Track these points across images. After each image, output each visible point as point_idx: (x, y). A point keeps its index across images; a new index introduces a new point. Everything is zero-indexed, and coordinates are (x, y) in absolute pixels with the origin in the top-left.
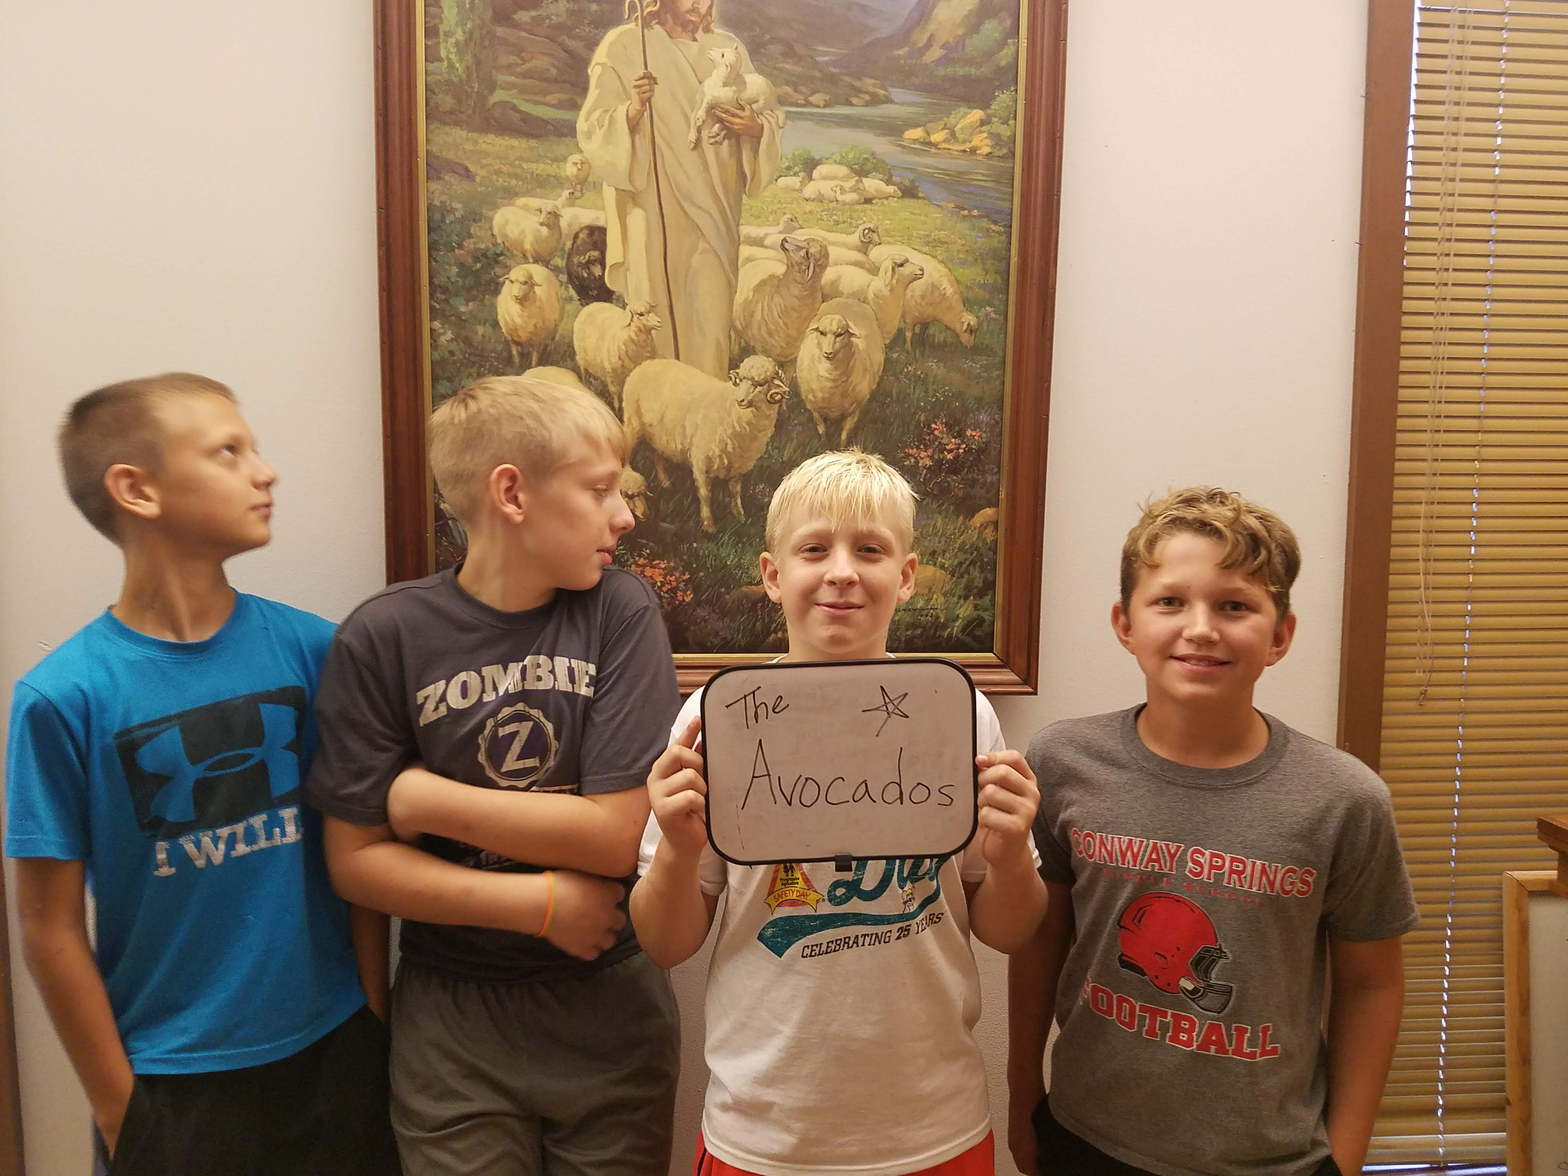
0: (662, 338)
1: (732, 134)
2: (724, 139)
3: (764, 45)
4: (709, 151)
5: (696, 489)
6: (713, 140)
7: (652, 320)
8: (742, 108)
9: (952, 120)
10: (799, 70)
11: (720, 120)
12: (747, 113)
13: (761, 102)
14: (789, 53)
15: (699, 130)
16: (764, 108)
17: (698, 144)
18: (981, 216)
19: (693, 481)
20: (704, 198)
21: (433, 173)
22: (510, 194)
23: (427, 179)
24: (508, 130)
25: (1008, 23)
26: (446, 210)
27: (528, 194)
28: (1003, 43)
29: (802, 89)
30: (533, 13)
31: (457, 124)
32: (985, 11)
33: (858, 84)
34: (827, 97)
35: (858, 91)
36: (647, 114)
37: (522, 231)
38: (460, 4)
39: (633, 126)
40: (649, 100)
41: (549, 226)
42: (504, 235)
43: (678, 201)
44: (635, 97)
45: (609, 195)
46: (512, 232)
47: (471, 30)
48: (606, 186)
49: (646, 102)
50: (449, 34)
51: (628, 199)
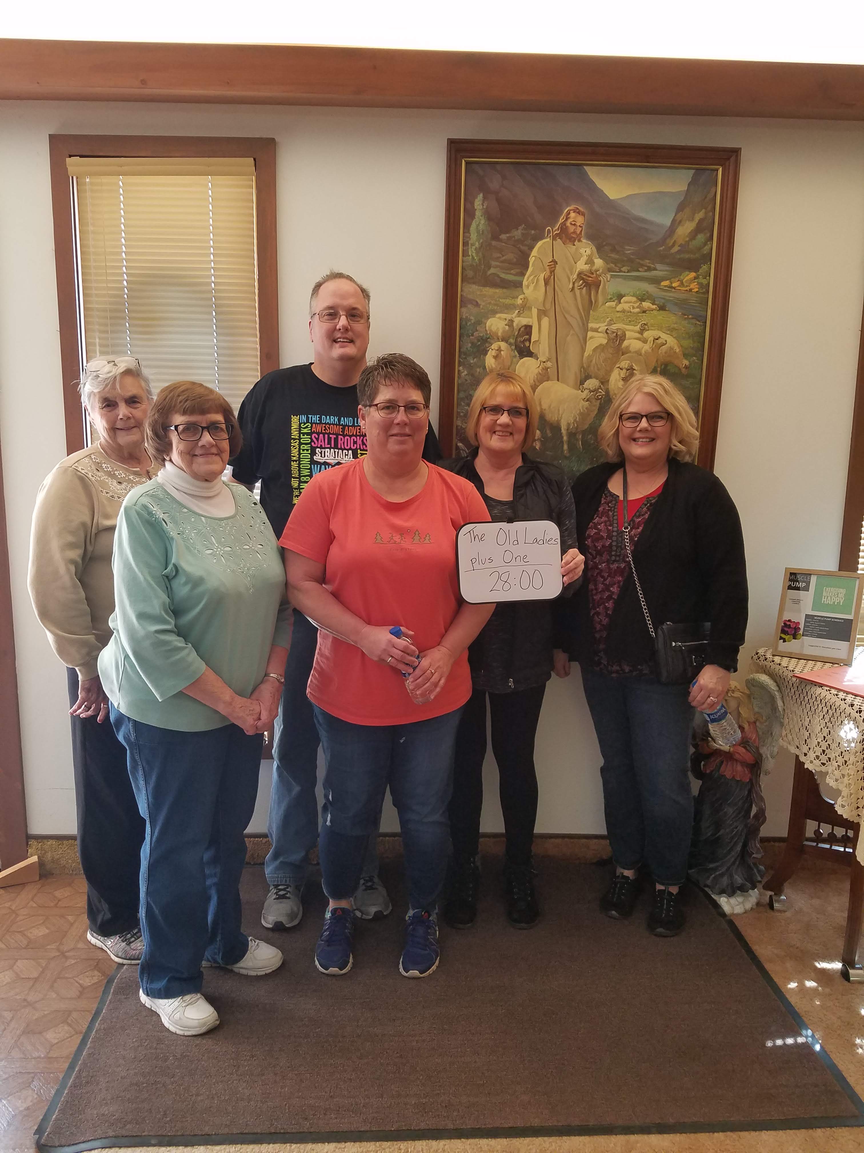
0: (552, 372)
1: (588, 285)
2: (584, 287)
3: (603, 246)
4: (578, 292)
5: (562, 437)
6: (579, 288)
7: (549, 364)
8: (593, 274)
9: (682, 277)
10: (617, 257)
11: (583, 279)
12: (595, 275)
13: (601, 271)
14: (614, 250)
15: (574, 283)
16: (602, 273)
17: (573, 288)
18: (692, 318)
19: (561, 434)
20: (574, 311)
21: (463, 304)
22: (494, 313)
23: (461, 307)
24: (495, 285)
25: (708, 235)
26: (468, 320)
27: (501, 312)
28: (705, 244)
29: (619, 265)
30: (508, 235)
31: (474, 283)
32: (698, 229)
33: (641, 262)
34: (629, 268)
35: (642, 266)
36: (552, 277)
37: (498, 328)
38: (478, 232)
39: (546, 282)
40: (554, 271)
41: (508, 326)
42: (491, 330)
43: (563, 314)
44: (548, 271)
45: (535, 311)
46: (494, 328)
47: (482, 243)
48: (533, 307)
49: (552, 272)
50: (472, 245)
51: (542, 313)
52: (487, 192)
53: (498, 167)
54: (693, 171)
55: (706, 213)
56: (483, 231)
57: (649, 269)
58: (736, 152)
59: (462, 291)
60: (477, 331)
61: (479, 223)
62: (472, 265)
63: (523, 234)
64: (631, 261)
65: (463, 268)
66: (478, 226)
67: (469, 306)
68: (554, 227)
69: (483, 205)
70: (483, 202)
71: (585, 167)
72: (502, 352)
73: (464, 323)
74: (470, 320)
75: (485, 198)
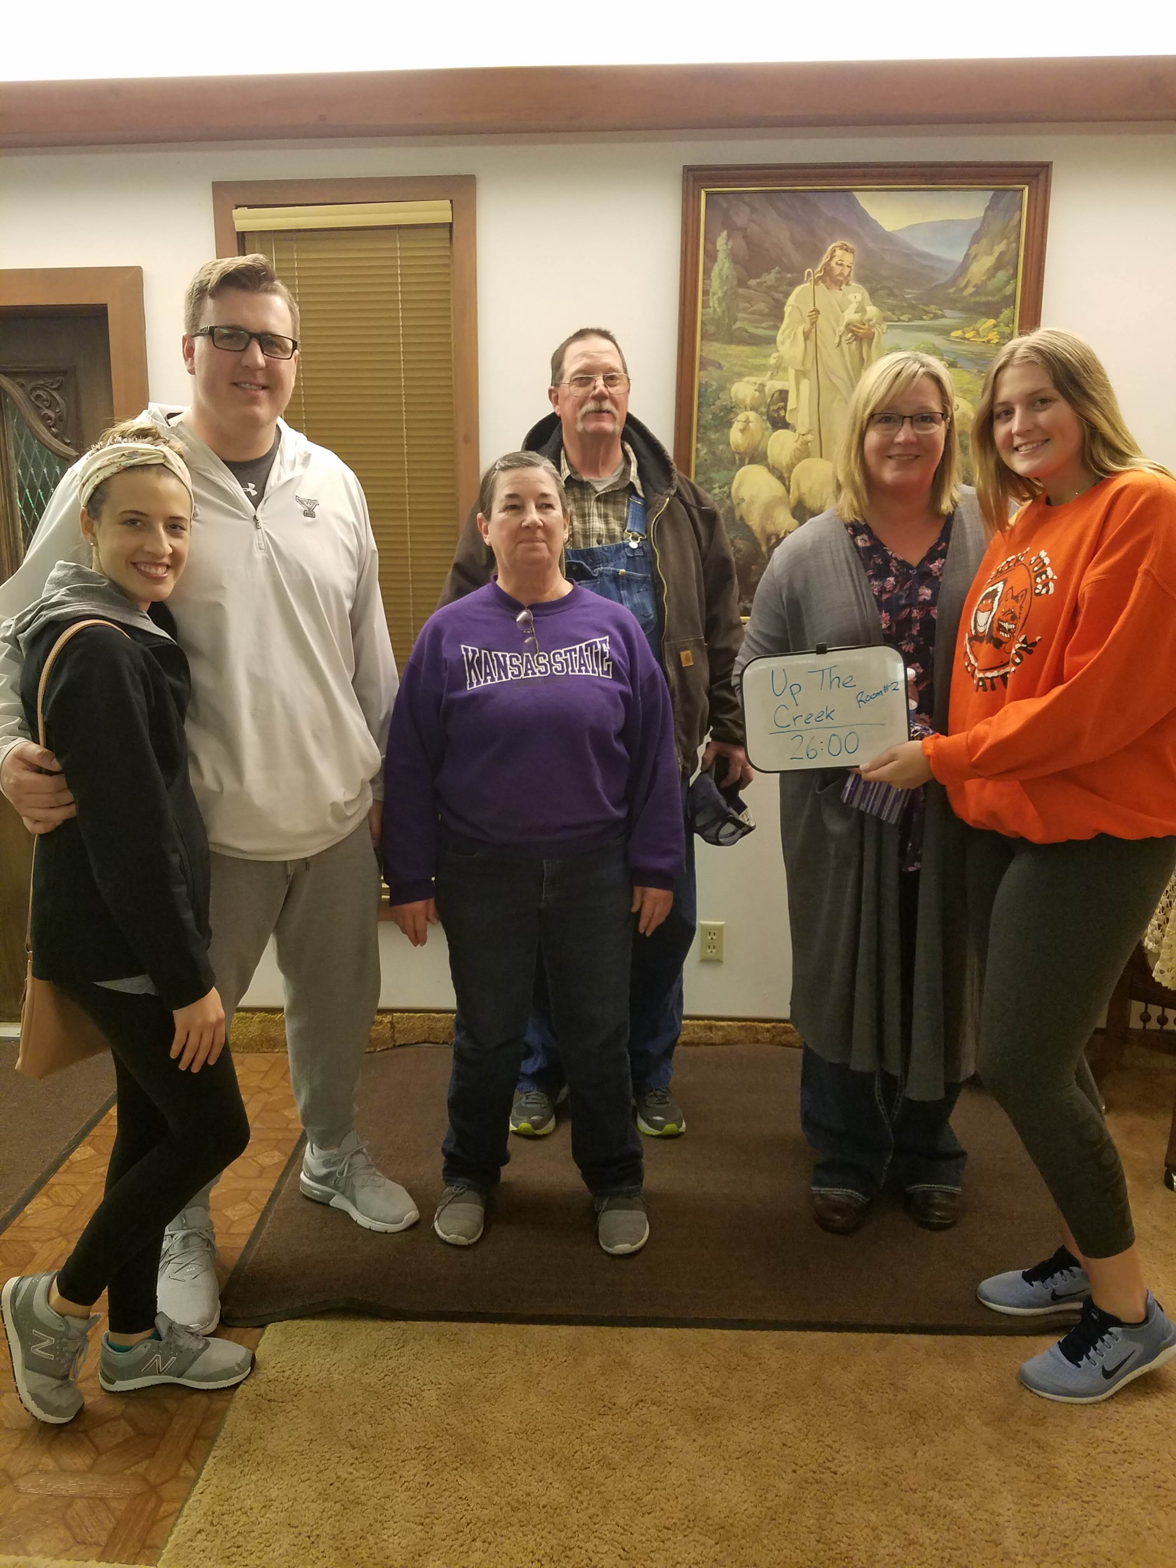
0: (814, 447)
1: (858, 339)
2: (853, 341)
3: (877, 290)
4: (845, 347)
6: (847, 342)
7: (809, 437)
8: (864, 324)
9: (978, 326)
10: (895, 302)
11: (852, 331)
12: (866, 326)
13: (874, 321)
14: (891, 294)
15: (841, 337)
16: (877, 323)
17: (839, 344)
21: (703, 366)
22: (741, 376)
23: (700, 370)
24: (741, 342)
25: (1011, 271)
26: (708, 385)
27: (750, 375)
28: (1008, 282)
29: (897, 313)
30: (758, 280)
31: (716, 340)
32: (999, 266)
33: (927, 308)
34: (910, 316)
35: (927, 312)
36: (814, 330)
37: (745, 395)
38: (721, 277)
39: (806, 337)
40: (815, 322)
41: (759, 391)
42: (736, 397)
43: (827, 375)
44: (808, 321)
45: (791, 373)
46: (741, 396)
47: (726, 291)
48: (790, 368)
49: (814, 323)
50: (714, 294)
51: (801, 374)
52: (732, 229)
53: (747, 198)
54: (991, 193)
55: (1008, 244)
56: (727, 277)
57: (936, 317)
58: (1046, 167)
59: (701, 350)
60: (719, 398)
61: (723, 266)
62: (713, 319)
63: (777, 279)
64: (913, 307)
65: (702, 322)
66: (721, 270)
67: (710, 369)
68: (817, 268)
69: (727, 244)
70: (728, 240)
71: (854, 193)
72: (751, 425)
73: (703, 390)
74: (712, 385)
75: (729, 236)
